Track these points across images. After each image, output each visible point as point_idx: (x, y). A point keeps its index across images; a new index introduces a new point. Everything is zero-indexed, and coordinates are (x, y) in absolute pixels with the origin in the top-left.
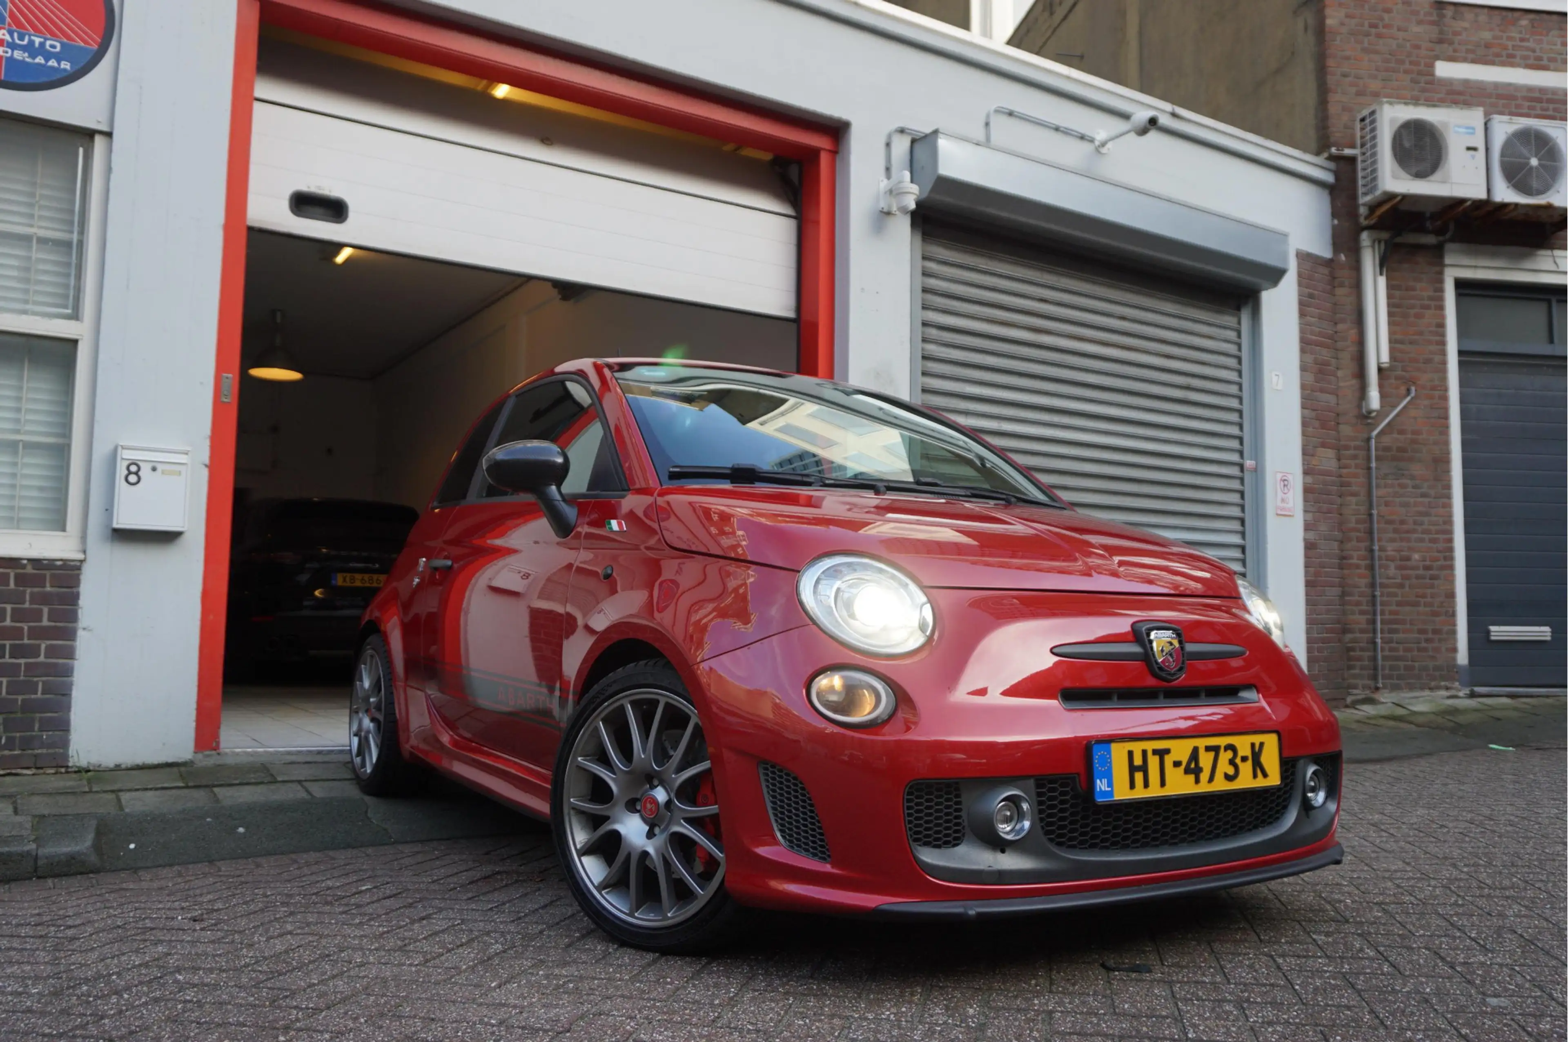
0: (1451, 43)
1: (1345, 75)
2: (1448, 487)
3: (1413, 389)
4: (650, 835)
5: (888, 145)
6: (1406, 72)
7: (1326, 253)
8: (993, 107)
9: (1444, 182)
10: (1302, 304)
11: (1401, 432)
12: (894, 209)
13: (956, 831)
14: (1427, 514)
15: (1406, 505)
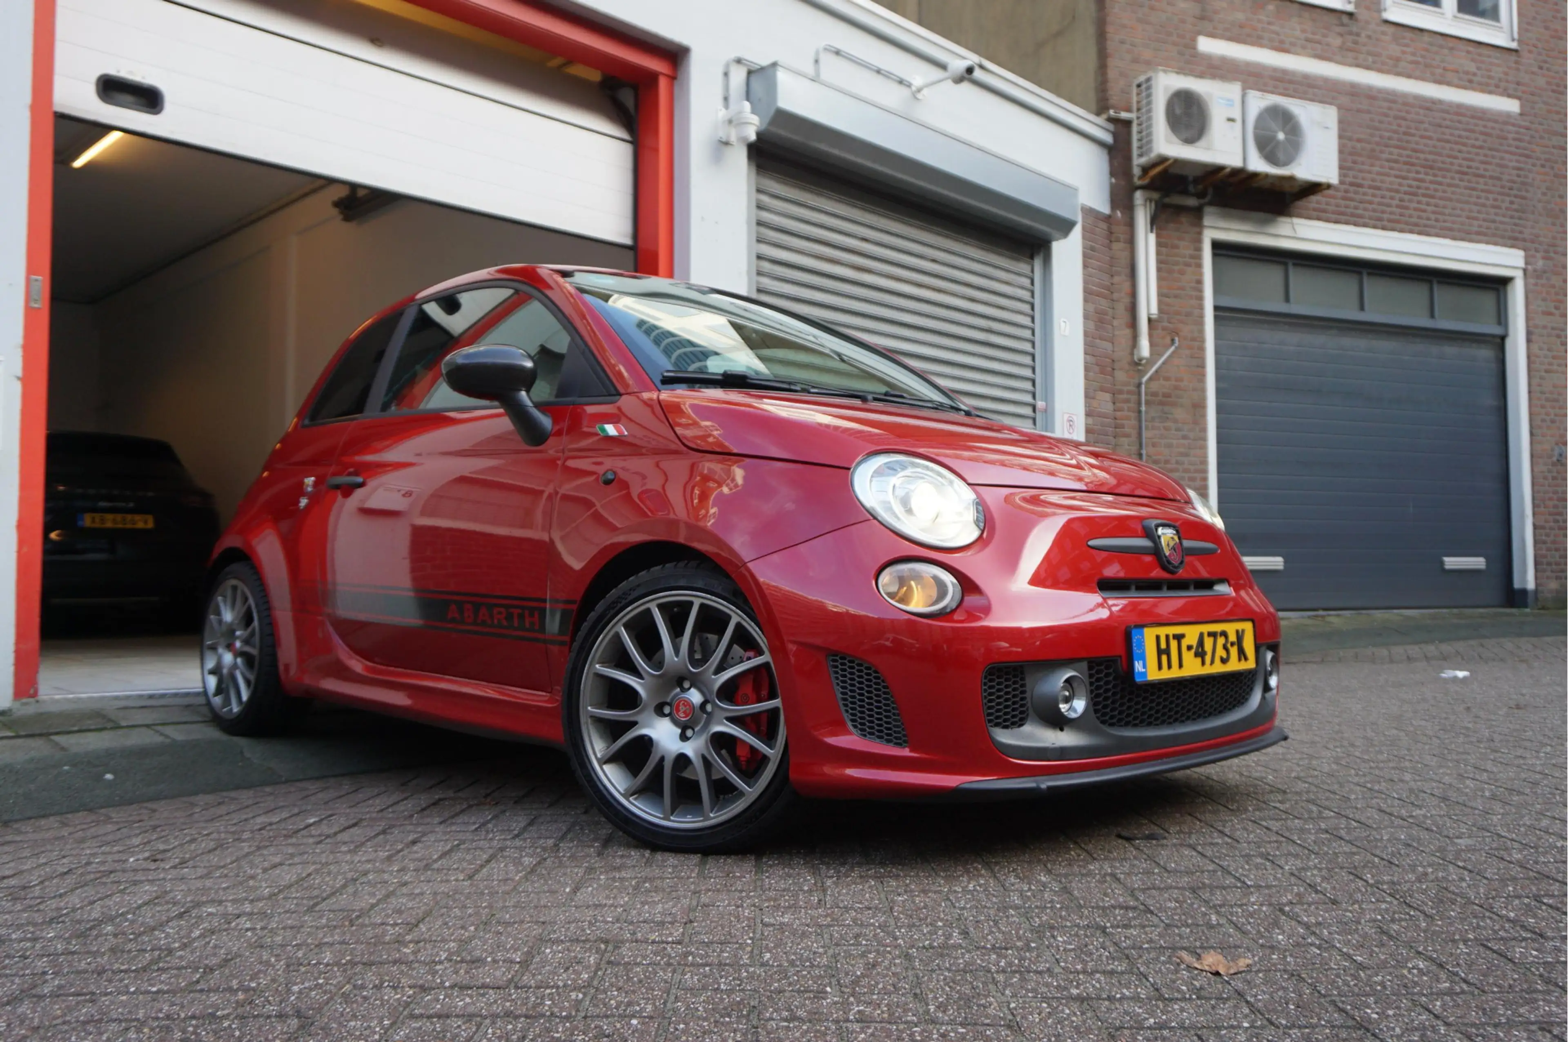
0: (1211, 20)
1: (1122, 42)
2: (1204, 430)
3: (1177, 339)
4: (684, 738)
5: (726, 74)
6: (1175, 44)
7: (1105, 209)
8: (822, 44)
9: (1208, 149)
10: (1085, 256)
11: (1167, 379)
12: (733, 139)
13: (1021, 713)
14: (1186, 455)
15: (1169, 446)
